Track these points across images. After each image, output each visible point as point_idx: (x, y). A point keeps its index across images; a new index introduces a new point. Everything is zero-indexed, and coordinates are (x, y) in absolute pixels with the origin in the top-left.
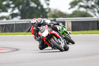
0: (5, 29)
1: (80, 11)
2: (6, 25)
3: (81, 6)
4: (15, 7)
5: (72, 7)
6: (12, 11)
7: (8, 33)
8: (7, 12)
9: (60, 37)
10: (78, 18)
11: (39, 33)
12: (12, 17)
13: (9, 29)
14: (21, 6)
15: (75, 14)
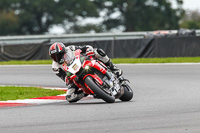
6: (108, 14)
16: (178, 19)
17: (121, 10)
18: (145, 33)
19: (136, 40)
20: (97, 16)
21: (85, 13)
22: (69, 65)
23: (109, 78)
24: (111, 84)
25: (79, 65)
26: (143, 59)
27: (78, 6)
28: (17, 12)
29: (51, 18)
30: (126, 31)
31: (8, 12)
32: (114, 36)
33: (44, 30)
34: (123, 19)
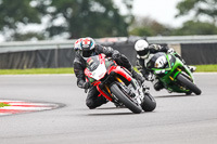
0: (35, 61)
1: (199, 22)
2: (37, 51)
3: (201, 11)
4: (58, 11)
5: (182, 13)
6: (52, 20)
7: (42, 70)
8: (39, 22)
9: (134, 80)
10: (196, 37)
11: (87, 72)
12: (52, 35)
13: (44, 60)
14: (70, 11)
15: (188, 29)
16: (127, 25)
17: (65, 16)
27: (19, 12)
30: (70, 38)
32: (58, 45)
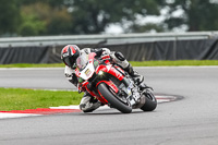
17: (184, 8)
18: (209, 33)
19: (200, 41)
20: (158, 14)
21: (144, 11)
22: (81, 70)
23: (126, 86)
24: (129, 92)
25: (92, 70)
26: (207, 61)
27: (137, 3)
28: (71, 9)
29: (108, 16)
30: (189, 30)
31: (60, 9)
32: (176, 37)
33: (100, 29)
34: (186, 18)
